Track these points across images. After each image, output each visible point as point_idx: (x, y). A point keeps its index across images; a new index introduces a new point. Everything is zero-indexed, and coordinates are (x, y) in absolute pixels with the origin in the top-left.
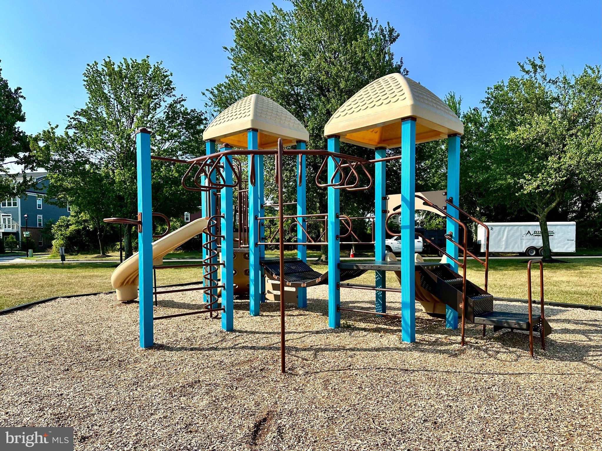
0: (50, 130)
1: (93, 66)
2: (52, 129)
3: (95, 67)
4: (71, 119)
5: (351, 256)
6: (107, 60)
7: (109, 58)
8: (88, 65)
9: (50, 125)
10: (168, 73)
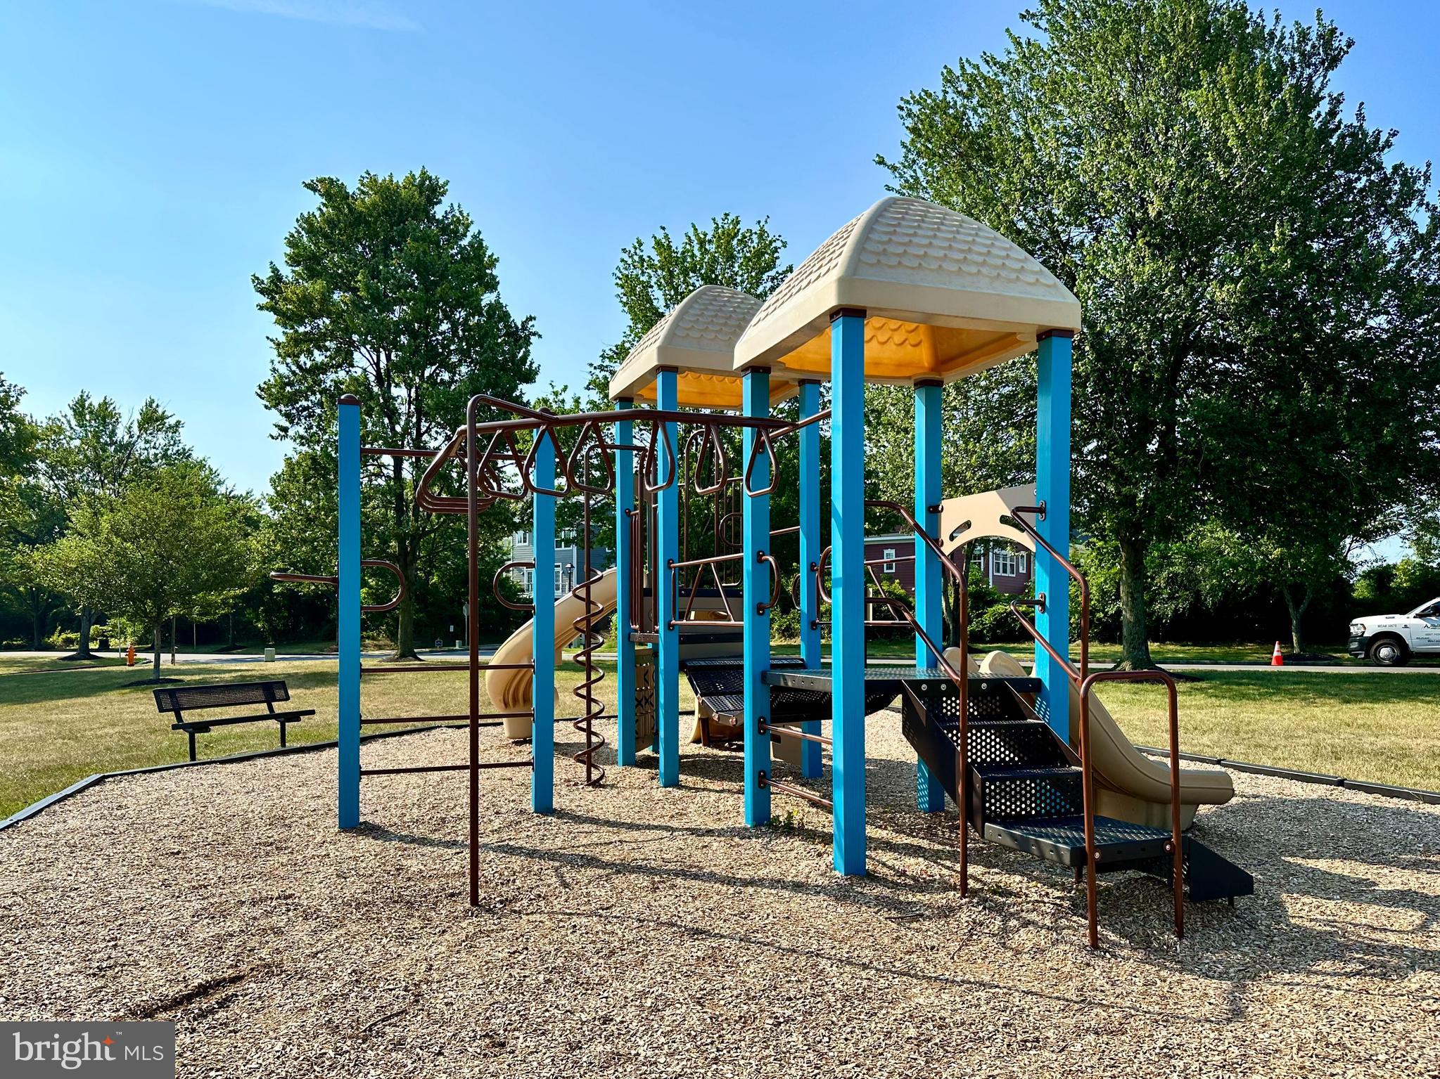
0: (551, 398)
1: (633, 251)
2: (556, 394)
3: (638, 251)
4: (595, 368)
5: (1273, 662)
6: (660, 235)
7: (663, 228)
8: (624, 250)
9: (553, 387)
10: (778, 244)
